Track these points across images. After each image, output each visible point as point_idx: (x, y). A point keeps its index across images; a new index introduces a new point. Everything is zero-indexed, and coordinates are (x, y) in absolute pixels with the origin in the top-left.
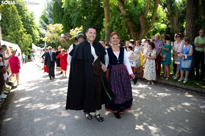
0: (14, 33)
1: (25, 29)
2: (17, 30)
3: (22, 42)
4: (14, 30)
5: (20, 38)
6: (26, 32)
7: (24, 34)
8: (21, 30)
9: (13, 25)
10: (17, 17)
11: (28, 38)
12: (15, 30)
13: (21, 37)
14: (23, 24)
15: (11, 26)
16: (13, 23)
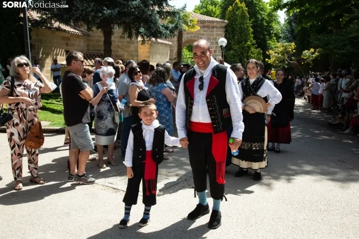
0: (238, 47)
1: (254, 41)
2: (243, 43)
4: (239, 42)
5: (245, 55)
6: (256, 45)
7: (253, 49)
8: (249, 43)
9: (239, 35)
10: (247, 23)
11: (256, 55)
12: (241, 43)
13: (248, 53)
14: (253, 33)
15: (236, 37)
16: (240, 33)
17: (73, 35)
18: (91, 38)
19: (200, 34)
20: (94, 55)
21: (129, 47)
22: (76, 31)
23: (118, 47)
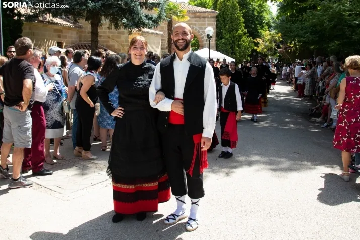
0: (230, 37)
1: (245, 30)
2: (235, 32)
3: (239, 48)
4: (230, 31)
5: (237, 44)
6: (248, 34)
7: (244, 38)
8: (240, 32)
9: (231, 25)
10: (238, 13)
11: (247, 43)
12: (232, 32)
13: (239, 41)
14: (244, 22)
15: (227, 27)
16: (231, 23)
17: (64, 27)
18: (83, 30)
19: (191, 24)
20: (85, 46)
21: (119, 37)
22: (68, 24)
23: (109, 37)
